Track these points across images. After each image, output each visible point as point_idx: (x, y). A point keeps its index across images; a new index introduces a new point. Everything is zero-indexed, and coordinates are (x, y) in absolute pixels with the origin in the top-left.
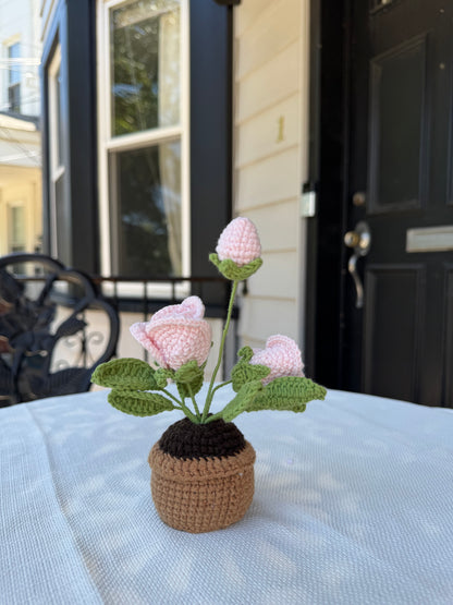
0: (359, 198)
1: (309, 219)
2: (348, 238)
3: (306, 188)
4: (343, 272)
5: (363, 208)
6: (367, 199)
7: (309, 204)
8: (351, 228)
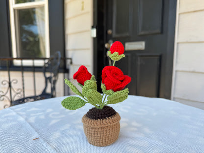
0: (110, 32)
1: (94, 38)
2: (107, 45)
3: (93, 27)
4: (105, 57)
5: (111, 35)
6: (112, 33)
7: (94, 33)
8: (107, 42)
